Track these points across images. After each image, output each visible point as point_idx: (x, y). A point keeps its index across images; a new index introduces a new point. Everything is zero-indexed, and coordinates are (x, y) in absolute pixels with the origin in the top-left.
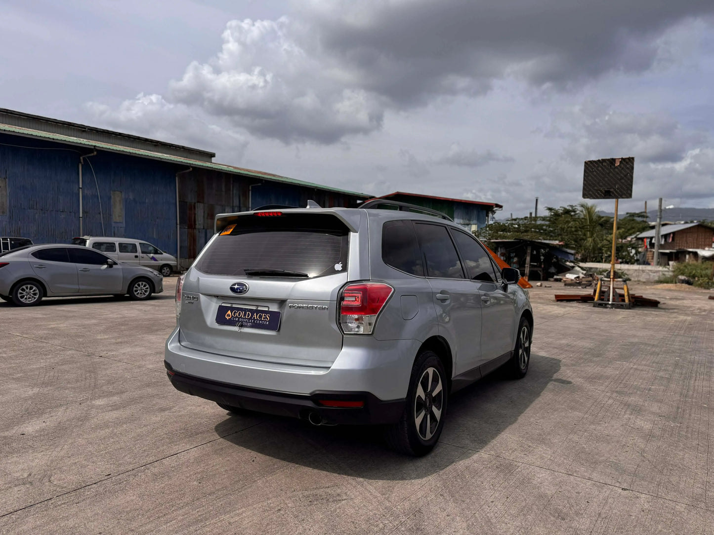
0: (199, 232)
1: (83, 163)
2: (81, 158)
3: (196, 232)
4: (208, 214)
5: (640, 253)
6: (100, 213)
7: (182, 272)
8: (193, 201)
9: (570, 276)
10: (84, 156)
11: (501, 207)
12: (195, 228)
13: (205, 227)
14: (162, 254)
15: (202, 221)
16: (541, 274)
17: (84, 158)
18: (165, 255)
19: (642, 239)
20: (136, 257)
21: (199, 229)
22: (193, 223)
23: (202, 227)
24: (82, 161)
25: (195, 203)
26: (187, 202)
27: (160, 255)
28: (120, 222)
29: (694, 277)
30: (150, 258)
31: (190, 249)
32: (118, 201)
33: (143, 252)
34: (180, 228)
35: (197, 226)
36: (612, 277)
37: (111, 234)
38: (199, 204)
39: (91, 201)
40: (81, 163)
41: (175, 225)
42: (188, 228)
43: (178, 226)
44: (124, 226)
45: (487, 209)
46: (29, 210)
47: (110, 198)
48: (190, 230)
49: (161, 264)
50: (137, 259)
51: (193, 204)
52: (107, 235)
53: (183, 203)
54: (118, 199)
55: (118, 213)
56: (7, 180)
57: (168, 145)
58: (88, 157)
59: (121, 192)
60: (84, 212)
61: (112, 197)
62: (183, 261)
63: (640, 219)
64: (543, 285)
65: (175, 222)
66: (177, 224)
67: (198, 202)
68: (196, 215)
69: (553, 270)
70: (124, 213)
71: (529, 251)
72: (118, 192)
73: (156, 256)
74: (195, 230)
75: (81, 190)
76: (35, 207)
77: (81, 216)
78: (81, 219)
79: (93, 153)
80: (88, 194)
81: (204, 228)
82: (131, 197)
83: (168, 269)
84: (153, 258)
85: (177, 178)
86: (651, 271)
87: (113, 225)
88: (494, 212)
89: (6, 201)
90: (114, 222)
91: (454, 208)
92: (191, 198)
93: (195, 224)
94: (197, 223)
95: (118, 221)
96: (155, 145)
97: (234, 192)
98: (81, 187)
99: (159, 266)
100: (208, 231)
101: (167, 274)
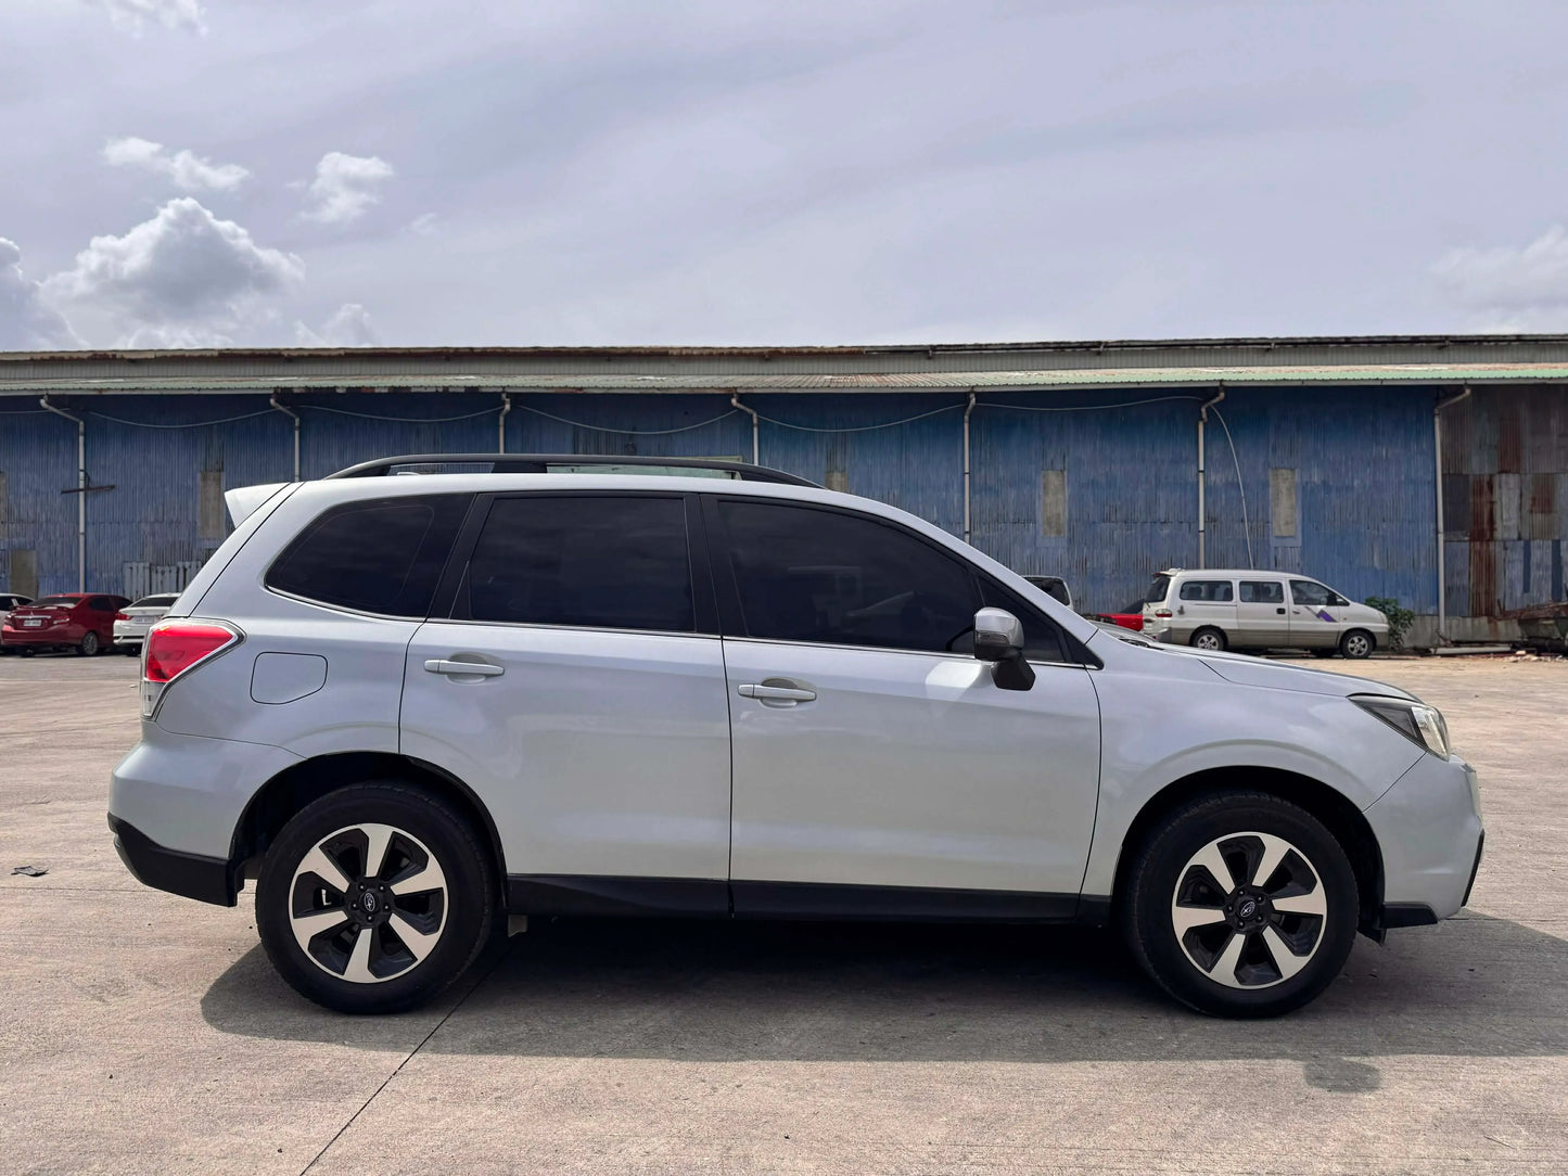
0: (1505, 548)
1: (1206, 420)
2: (1203, 410)
3: (1497, 549)
4: (1534, 499)
6: (1243, 521)
7: (1432, 650)
8: (1487, 471)
10: (1206, 406)
12: (1492, 539)
13: (1526, 535)
14: (1348, 604)
15: (1514, 522)
17: (1209, 410)
18: (1357, 608)
20: (1281, 611)
21: (1504, 541)
22: (1486, 526)
23: (1515, 536)
24: (1204, 416)
25: (1491, 476)
26: (1467, 476)
27: (1342, 608)
28: (1290, 537)
30: (1314, 613)
31: (1478, 594)
32: (1284, 490)
33: (1296, 601)
34: (1445, 541)
35: (1498, 534)
37: (1269, 563)
38: (1504, 476)
39: (1223, 496)
40: (1202, 419)
41: (1432, 535)
42: (1470, 541)
43: (1441, 538)
44: (1300, 544)
46: (1102, 525)
47: (1266, 485)
48: (1478, 544)
49: (1345, 629)
50: (1281, 615)
51: (1486, 479)
52: (1258, 565)
53: (1454, 480)
54: (1284, 487)
55: (1285, 514)
56: (1066, 473)
57: (1473, 341)
58: (1215, 405)
59: (1292, 470)
60: (1209, 519)
61: (1271, 483)
62: (1455, 622)
65: (1432, 526)
66: (1437, 532)
67: (1502, 472)
68: (1497, 508)
70: (1298, 516)
72: (1284, 471)
73: (1332, 610)
74: (1491, 544)
75: (1201, 475)
76: (1113, 519)
77: (1202, 528)
78: (1202, 534)
79: (1218, 395)
80: (1218, 481)
81: (1520, 538)
82: (1316, 479)
83: (1363, 642)
84: (1324, 616)
85: (1437, 420)
87: (1273, 542)
89: (1064, 511)
90: (1277, 537)
92: (1478, 465)
93: (1492, 529)
94: (1498, 525)
95: (1285, 535)
96: (1441, 348)
98: (1202, 468)
99: (1339, 632)
100: (1534, 544)
101: (1359, 652)
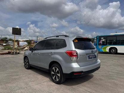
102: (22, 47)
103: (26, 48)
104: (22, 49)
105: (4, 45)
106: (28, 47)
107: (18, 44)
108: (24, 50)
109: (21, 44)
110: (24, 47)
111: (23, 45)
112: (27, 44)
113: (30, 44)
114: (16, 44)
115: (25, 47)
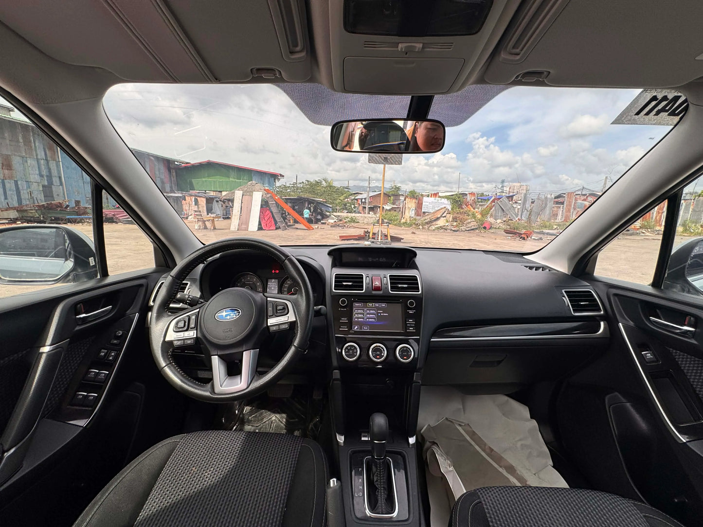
5: (356, 207)
9: (331, 221)
11: (283, 176)
16: (313, 219)
19: (357, 200)
29: (391, 220)
36: (380, 223)
45: (275, 177)
63: (346, 190)
64: (319, 227)
69: (319, 217)
71: (307, 205)
86: (369, 217)
88: (279, 180)
91: (253, 175)
97: (37, 144)
100: (6, 181)
102: (428, 218)
103: (441, 222)
104: (427, 223)
105: (387, 210)
106: (450, 217)
107: (419, 205)
108: (433, 227)
109: (429, 204)
110: (434, 218)
111: (433, 207)
112: (449, 207)
113: (460, 206)
114: (411, 204)
115: (438, 219)
